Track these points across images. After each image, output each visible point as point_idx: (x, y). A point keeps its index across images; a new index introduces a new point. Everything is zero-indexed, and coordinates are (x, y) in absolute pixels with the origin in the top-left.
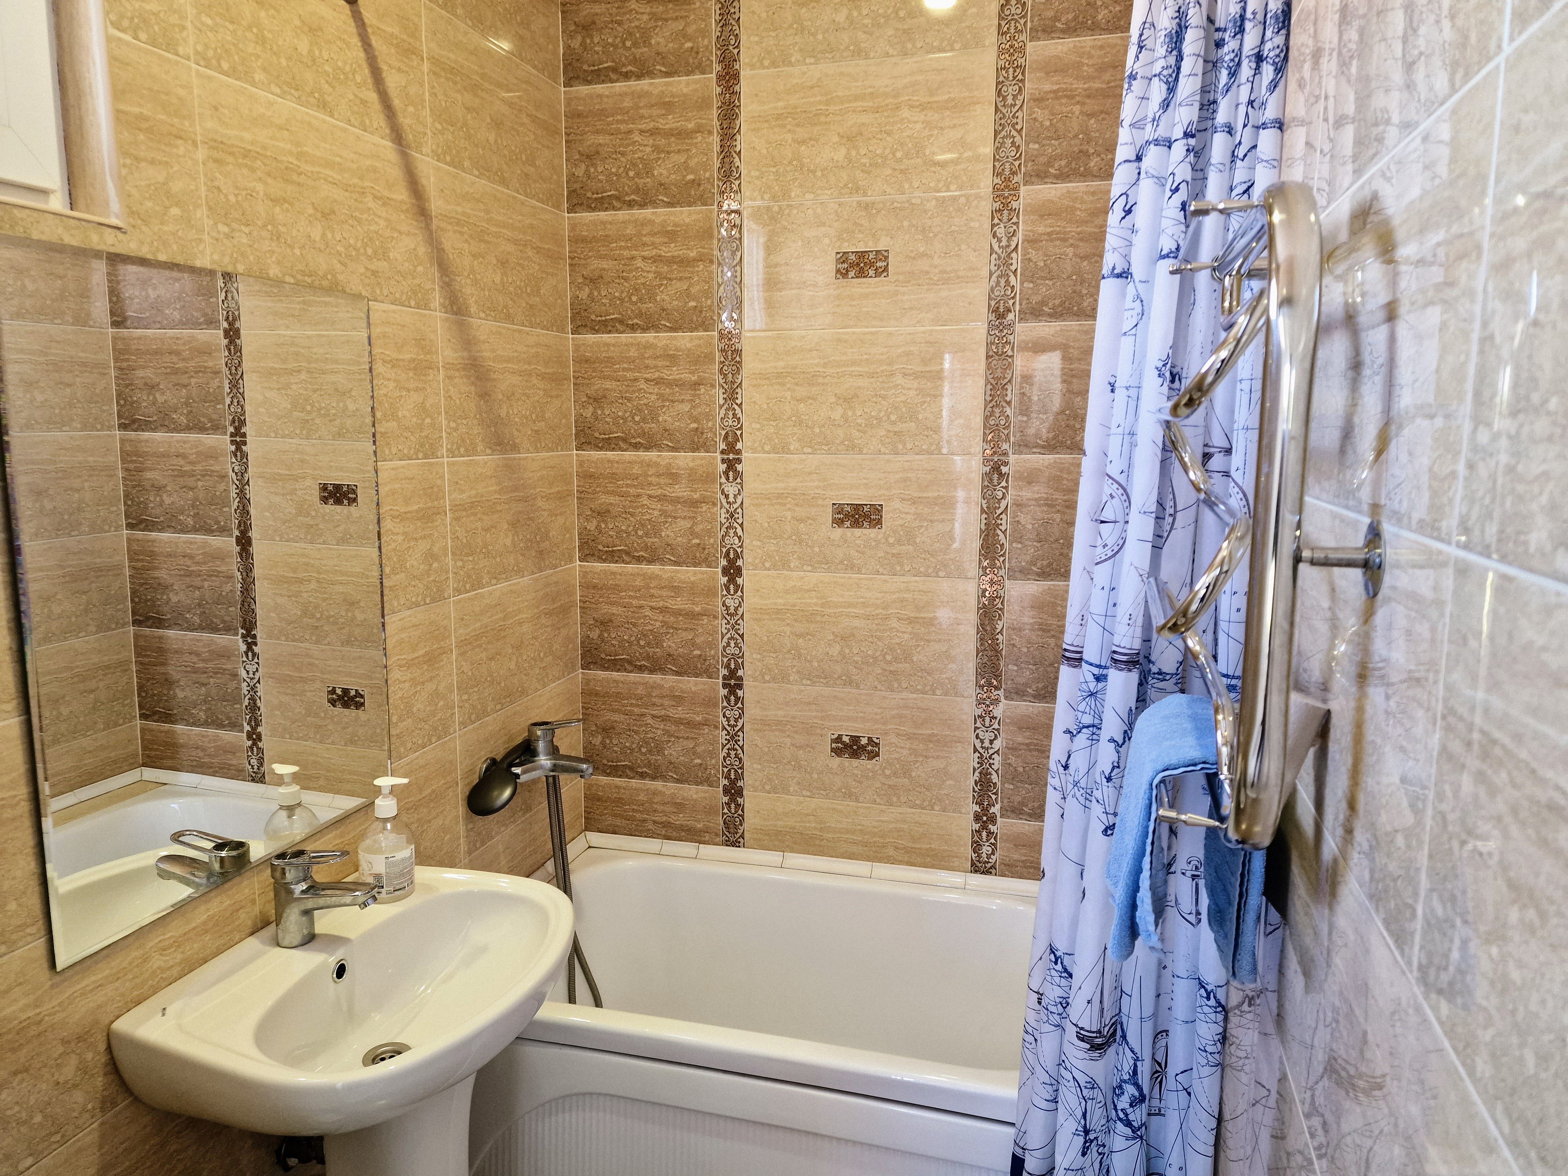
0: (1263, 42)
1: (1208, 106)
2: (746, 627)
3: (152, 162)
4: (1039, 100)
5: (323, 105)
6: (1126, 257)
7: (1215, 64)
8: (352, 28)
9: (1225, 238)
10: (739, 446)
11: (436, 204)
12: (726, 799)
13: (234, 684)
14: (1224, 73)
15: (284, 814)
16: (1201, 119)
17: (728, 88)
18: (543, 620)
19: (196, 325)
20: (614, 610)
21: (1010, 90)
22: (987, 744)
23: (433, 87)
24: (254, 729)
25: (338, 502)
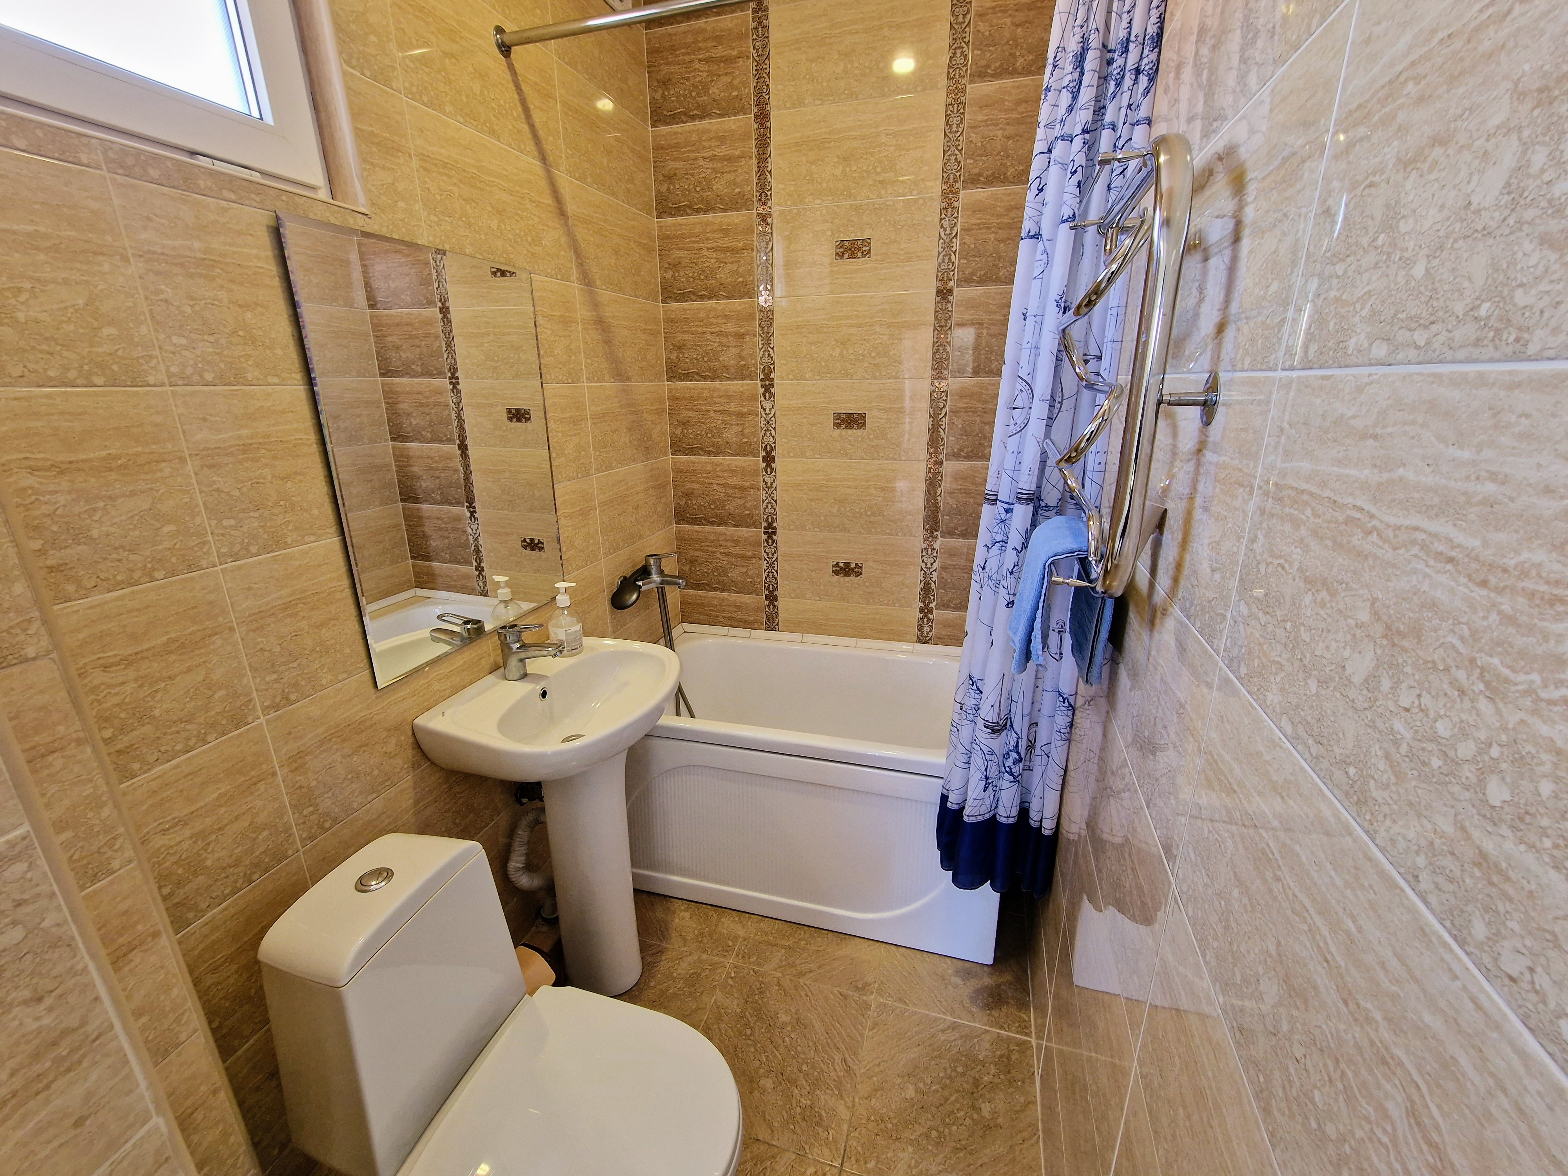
0: (1141, 59)
1: (1099, 110)
2: (777, 495)
3: (383, 168)
4: (973, 127)
5: (493, 133)
6: (1038, 224)
7: (1105, 78)
8: (509, 77)
9: (1106, 206)
10: (772, 376)
11: (571, 208)
12: (767, 603)
13: (464, 538)
14: (1113, 83)
15: (503, 605)
16: (1094, 121)
17: (762, 124)
18: (651, 492)
19: (422, 306)
20: (694, 486)
21: (955, 121)
22: (929, 565)
23: (564, 123)
24: (479, 564)
25: (519, 420)
